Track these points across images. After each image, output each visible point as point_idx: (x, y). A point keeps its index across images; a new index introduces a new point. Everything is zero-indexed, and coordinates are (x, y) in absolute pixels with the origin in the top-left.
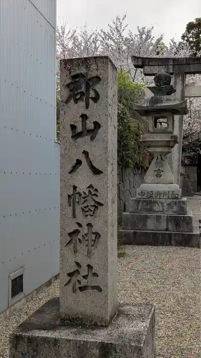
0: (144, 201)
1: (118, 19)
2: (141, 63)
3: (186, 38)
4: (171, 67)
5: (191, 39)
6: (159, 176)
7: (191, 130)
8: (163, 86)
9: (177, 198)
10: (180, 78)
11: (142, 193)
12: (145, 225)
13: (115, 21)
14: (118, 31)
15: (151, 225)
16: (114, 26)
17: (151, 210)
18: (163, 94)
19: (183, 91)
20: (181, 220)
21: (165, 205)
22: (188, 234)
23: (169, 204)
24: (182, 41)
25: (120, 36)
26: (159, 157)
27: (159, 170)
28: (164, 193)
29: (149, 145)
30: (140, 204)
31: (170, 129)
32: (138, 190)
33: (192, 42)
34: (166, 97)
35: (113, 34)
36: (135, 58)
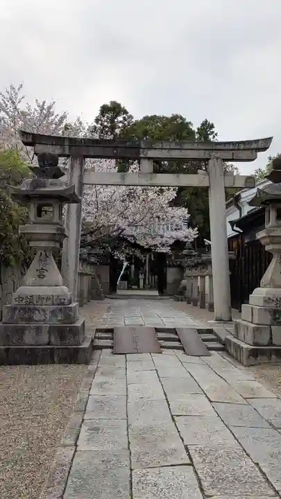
0: (22, 309)
1: (13, 88)
2: (31, 139)
3: (100, 122)
4: (67, 148)
5: (106, 124)
6: (41, 276)
7: (98, 223)
8: (48, 167)
9: (63, 304)
10: (78, 162)
11: (20, 298)
12: (21, 338)
13: (9, 90)
14: (13, 103)
15: (29, 338)
16: (7, 96)
17: (30, 320)
18: (48, 177)
19: (81, 177)
20: (67, 331)
21: (48, 312)
22: (74, 349)
23: (53, 312)
24: (95, 124)
25: (16, 108)
26: (43, 253)
27: (42, 269)
28: (48, 299)
29: (31, 237)
30: (17, 312)
31: (56, 219)
32: (15, 295)
33: (106, 127)
34: (50, 180)
35: (7, 105)
36: (23, 133)
